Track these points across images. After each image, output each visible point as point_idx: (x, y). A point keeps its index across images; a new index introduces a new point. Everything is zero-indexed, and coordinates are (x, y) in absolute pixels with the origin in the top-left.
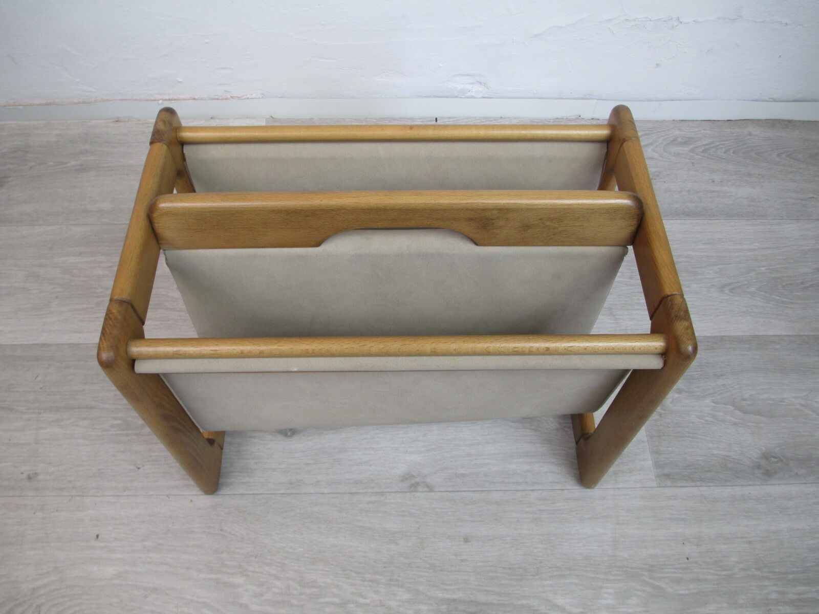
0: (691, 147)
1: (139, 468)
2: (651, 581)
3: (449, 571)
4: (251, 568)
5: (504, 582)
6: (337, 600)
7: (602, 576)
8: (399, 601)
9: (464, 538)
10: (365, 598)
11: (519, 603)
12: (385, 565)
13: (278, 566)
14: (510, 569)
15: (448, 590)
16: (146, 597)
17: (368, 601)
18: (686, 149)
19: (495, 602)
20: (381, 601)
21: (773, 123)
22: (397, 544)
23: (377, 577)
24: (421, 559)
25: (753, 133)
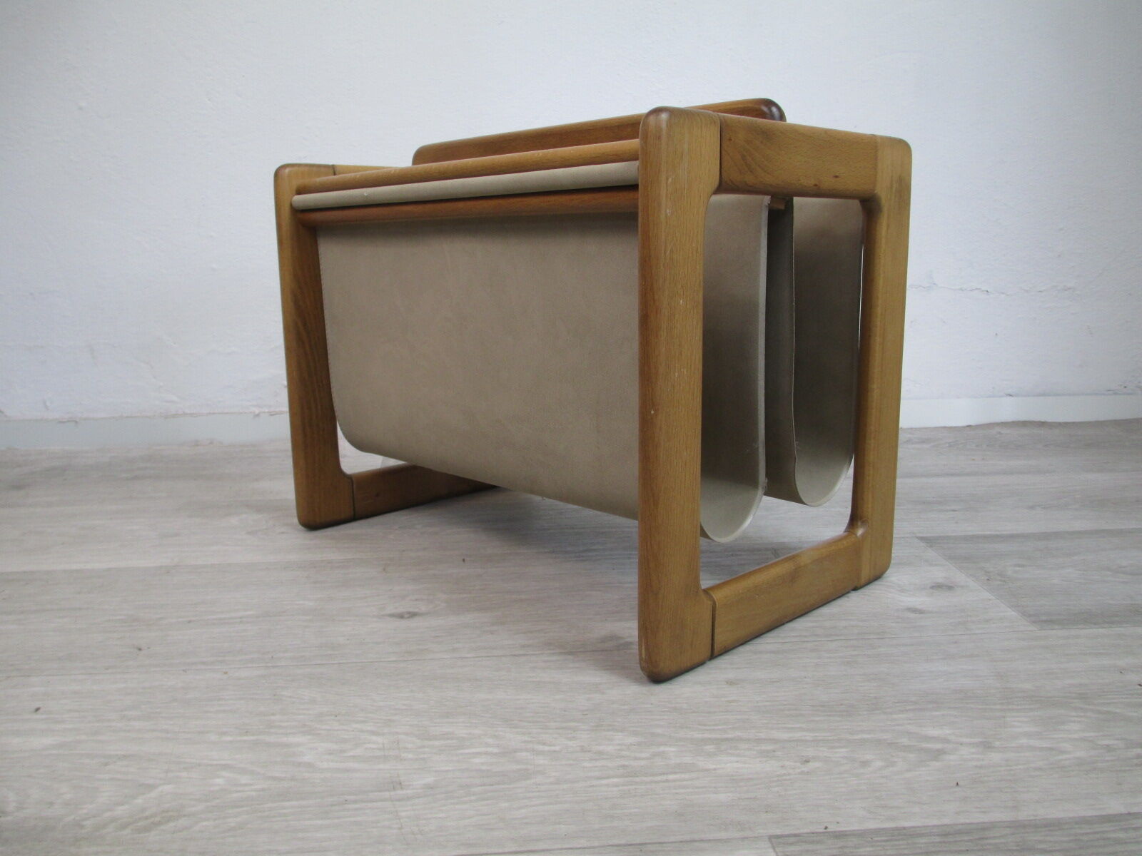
0: (932, 444)
1: (140, 649)
2: (1091, 707)
3: (709, 712)
4: (324, 727)
5: (817, 719)
6: (496, 750)
7: (998, 707)
8: (619, 745)
9: (727, 683)
10: (550, 746)
11: (856, 737)
12: (585, 713)
13: (378, 723)
14: (823, 706)
15: (714, 730)
16: (106, 764)
17: (557, 748)
18: (926, 446)
19: (808, 738)
20: (582, 746)
21: (1024, 424)
22: (603, 693)
23: (573, 724)
24: (652, 704)
25: (1002, 432)
